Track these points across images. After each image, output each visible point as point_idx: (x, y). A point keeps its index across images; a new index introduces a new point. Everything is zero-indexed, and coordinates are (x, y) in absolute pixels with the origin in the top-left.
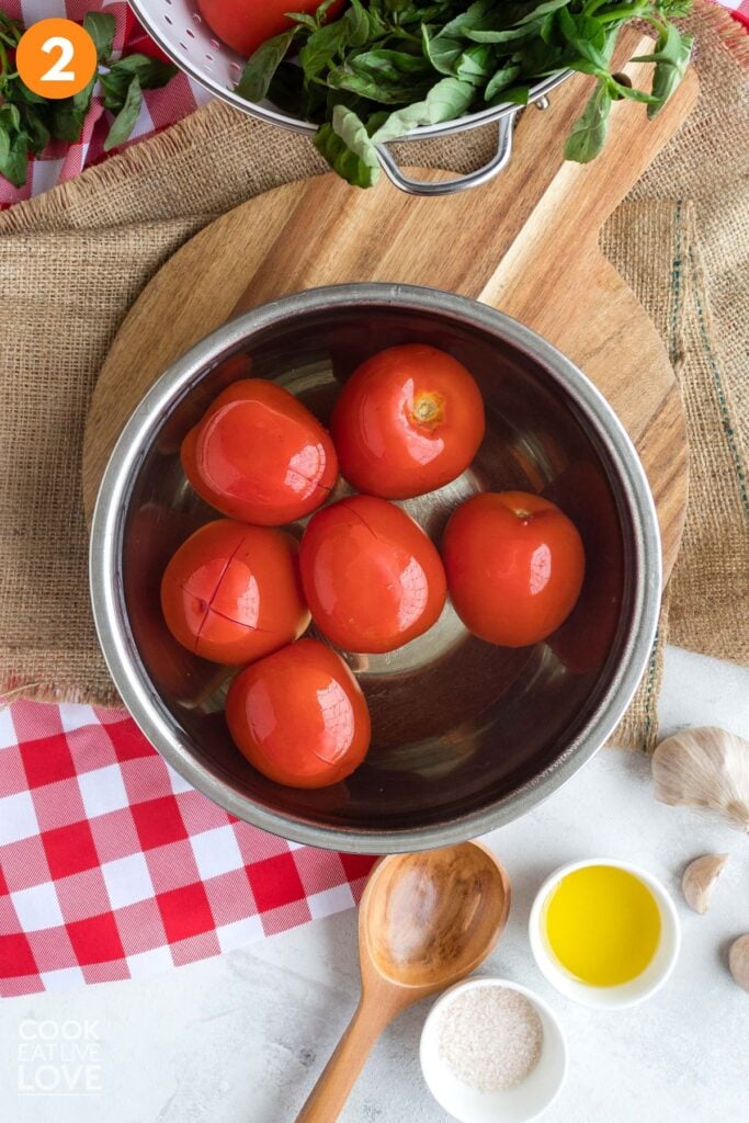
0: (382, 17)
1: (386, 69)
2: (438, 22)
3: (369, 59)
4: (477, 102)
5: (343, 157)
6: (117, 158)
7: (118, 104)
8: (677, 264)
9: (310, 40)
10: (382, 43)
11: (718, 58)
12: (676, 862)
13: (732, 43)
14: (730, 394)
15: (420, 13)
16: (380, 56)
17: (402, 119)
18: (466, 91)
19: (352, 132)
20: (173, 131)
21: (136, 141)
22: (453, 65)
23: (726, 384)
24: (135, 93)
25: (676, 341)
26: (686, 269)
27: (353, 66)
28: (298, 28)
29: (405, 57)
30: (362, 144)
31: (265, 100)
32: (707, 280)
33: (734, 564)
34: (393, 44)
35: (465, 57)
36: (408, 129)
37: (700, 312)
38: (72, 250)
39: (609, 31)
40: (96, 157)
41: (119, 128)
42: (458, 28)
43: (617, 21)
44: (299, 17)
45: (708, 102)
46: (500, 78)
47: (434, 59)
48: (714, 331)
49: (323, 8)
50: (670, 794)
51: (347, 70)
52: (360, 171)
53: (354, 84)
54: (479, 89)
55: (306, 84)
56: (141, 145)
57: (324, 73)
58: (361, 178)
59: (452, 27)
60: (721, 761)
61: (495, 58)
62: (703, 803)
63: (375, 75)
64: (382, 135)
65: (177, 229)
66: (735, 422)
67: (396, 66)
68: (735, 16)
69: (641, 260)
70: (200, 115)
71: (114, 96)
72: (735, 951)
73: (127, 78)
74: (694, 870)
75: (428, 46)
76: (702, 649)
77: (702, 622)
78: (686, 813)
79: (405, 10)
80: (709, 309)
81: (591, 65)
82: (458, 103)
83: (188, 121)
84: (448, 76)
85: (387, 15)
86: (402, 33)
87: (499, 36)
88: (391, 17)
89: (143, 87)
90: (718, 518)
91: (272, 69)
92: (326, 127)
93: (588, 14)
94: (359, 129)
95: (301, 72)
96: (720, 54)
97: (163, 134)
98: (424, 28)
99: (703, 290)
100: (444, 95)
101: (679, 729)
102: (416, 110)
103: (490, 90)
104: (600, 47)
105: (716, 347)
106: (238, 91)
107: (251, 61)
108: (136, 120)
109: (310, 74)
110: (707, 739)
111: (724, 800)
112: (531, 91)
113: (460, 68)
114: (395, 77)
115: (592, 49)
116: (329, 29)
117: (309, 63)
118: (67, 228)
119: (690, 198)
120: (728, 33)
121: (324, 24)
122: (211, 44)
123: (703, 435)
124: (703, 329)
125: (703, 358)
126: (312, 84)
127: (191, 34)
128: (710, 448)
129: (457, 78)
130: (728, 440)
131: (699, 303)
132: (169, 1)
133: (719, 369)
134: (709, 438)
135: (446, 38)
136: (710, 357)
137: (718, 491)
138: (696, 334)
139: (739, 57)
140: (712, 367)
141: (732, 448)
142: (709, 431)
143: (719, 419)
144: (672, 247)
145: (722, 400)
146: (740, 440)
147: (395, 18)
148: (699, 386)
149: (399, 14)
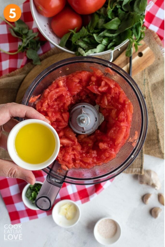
1: (89, 42)
2: (98, 33)
3: (86, 39)
4: (106, 49)
8: (144, 80)
9: (74, 36)
10: (88, 36)
15: (95, 31)
16: (88, 39)
17: (92, 51)
18: (104, 47)
22: (101, 41)
23: (153, 104)
26: (146, 81)
28: (71, 33)
31: (65, 47)
32: (150, 84)
35: (104, 40)
36: (92, 54)
37: (149, 90)
42: (103, 34)
44: (71, 31)
46: (111, 44)
47: (98, 40)
48: (151, 94)
49: (76, 29)
50: (141, 182)
51: (81, 41)
54: (107, 46)
55: (72, 44)
59: (101, 34)
60: (150, 176)
61: (110, 40)
62: (148, 184)
63: (86, 43)
66: (155, 112)
69: (138, 79)
70: (52, 50)
72: (153, 211)
74: (145, 197)
75: (96, 38)
78: (144, 186)
79: (92, 30)
82: (102, 49)
83: (49, 52)
84: (100, 44)
85: (89, 31)
86: (92, 34)
90: (151, 130)
91: (66, 41)
92: (77, 52)
94: (83, 51)
95: (71, 42)
99: (149, 86)
100: (100, 47)
102: (95, 50)
103: (109, 47)
105: (152, 97)
106: (60, 45)
107: (62, 39)
110: (148, 172)
111: (151, 183)
113: (103, 42)
116: (77, 34)
117: (73, 40)
121: (76, 32)
122: (54, 35)
123: (149, 114)
124: (149, 94)
125: (149, 99)
126: (74, 44)
127: (50, 33)
128: (150, 116)
129: (102, 44)
130: (154, 115)
131: (148, 88)
132: (45, 26)
133: (152, 101)
134: (150, 114)
135: (100, 36)
136: (151, 99)
137: (151, 124)
138: (148, 95)
139: (157, 42)
140: (151, 101)
141: (154, 116)
142: (150, 113)
143: (152, 111)
144: (144, 77)
145: (153, 107)
146: (156, 115)
147: (90, 31)
148: (148, 104)
149: (91, 31)
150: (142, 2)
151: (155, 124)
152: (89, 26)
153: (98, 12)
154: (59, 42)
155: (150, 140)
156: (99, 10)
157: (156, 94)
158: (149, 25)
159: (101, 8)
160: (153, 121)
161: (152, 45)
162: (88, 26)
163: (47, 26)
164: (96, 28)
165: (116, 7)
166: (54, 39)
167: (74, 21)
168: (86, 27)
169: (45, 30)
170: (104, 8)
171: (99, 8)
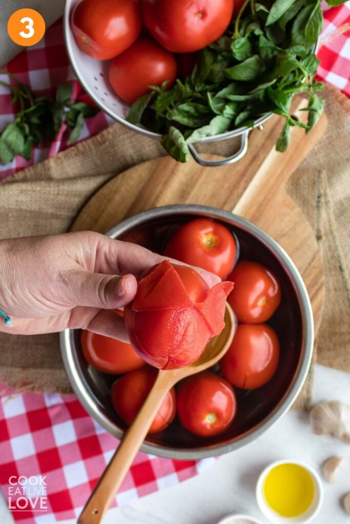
0: (191, 89)
1: (192, 111)
2: (215, 91)
3: (185, 107)
4: (232, 126)
5: (173, 149)
6: (73, 148)
7: (73, 124)
8: (319, 197)
9: (159, 98)
10: (190, 100)
11: (335, 108)
12: (321, 460)
13: (341, 103)
14: (342, 254)
15: (207, 87)
16: (190, 106)
17: (200, 133)
18: (227, 122)
19: (177, 139)
20: (98, 137)
21: (81, 141)
22: (221, 110)
23: (340, 249)
24: (81, 120)
25: (318, 231)
26: (323, 200)
27: (178, 110)
28: (153, 93)
29: (201, 107)
30: (182, 144)
31: (139, 124)
32: (332, 204)
33: (344, 328)
34: (195, 100)
35: (227, 107)
36: (201, 137)
37: (329, 218)
38: (52, 189)
39: (288, 97)
40: (63, 148)
41: (74, 135)
42: (224, 95)
43: (292, 93)
44: (154, 87)
45: (332, 128)
46: (242, 116)
47: (214, 108)
48: (335, 226)
49: (164, 84)
50: (318, 430)
51: (175, 111)
52: (181, 156)
53: (178, 118)
54: (233, 120)
55: (157, 117)
56: (84, 143)
57: (165, 112)
58: (181, 159)
59: (221, 93)
60: (339, 415)
61: (240, 107)
62: (333, 434)
63: (188, 114)
64: (190, 140)
65: (99, 180)
66: (344, 266)
67: (196, 110)
68: (343, 92)
69: (303, 196)
70: (110, 130)
71: (71, 121)
72: (347, 500)
73: (77, 113)
74: (328, 464)
75: (211, 101)
76: (331, 365)
77: (331, 354)
78: (324, 439)
79: (200, 85)
80: (332, 217)
81: (281, 111)
82: (223, 127)
83: (105, 132)
84: (219, 115)
85: (193, 88)
86: (199, 95)
87: (242, 98)
88: (194, 88)
89: (85, 117)
90: (337, 309)
91: (142, 110)
92: (166, 137)
93: (280, 89)
94: (180, 137)
95: (154, 112)
96: (336, 107)
97: (94, 138)
98: (209, 95)
99: (330, 209)
100: (217, 123)
101: (322, 402)
102: (206, 129)
103: (238, 121)
104: (285, 104)
105: (336, 234)
106: (127, 119)
107: (133, 106)
108: (81, 131)
109: (159, 113)
110: (334, 406)
111: (341, 433)
112: (255, 122)
113: (225, 112)
114: (196, 114)
115: (281, 104)
116: (166, 94)
117: (159, 106)
118: (50, 179)
119: (324, 169)
120: (340, 99)
121: (165, 91)
122: (116, 98)
123: (331, 272)
124: (330, 226)
125: (330, 238)
126: (160, 118)
127: (106, 94)
128: (334, 277)
129: (223, 116)
130: (342, 274)
131: (328, 214)
132: (96, 79)
133: (338, 243)
134: (333, 273)
135: (218, 98)
136: (334, 238)
137: (337, 297)
138: (328, 228)
139: (344, 109)
140: (335, 242)
141: (343, 278)
142: (334, 270)
143: (338, 265)
144: (317, 190)
145: (339, 257)
146: (346, 274)
147: (196, 88)
148: (329, 250)
149: (198, 87)
150: (310, 22)
151: (346, 294)
152: (193, 76)
153: (212, 47)
154: (128, 113)
155: (335, 334)
156: (216, 43)
157: (344, 225)
158: (326, 75)
159: (219, 39)
160: (340, 288)
161: (334, 117)
162: (190, 77)
163: (100, 78)
164: (208, 82)
165: (252, 33)
166: (114, 108)
167: (160, 68)
168: (187, 79)
169: (96, 88)
170: (226, 38)
171: (215, 37)
